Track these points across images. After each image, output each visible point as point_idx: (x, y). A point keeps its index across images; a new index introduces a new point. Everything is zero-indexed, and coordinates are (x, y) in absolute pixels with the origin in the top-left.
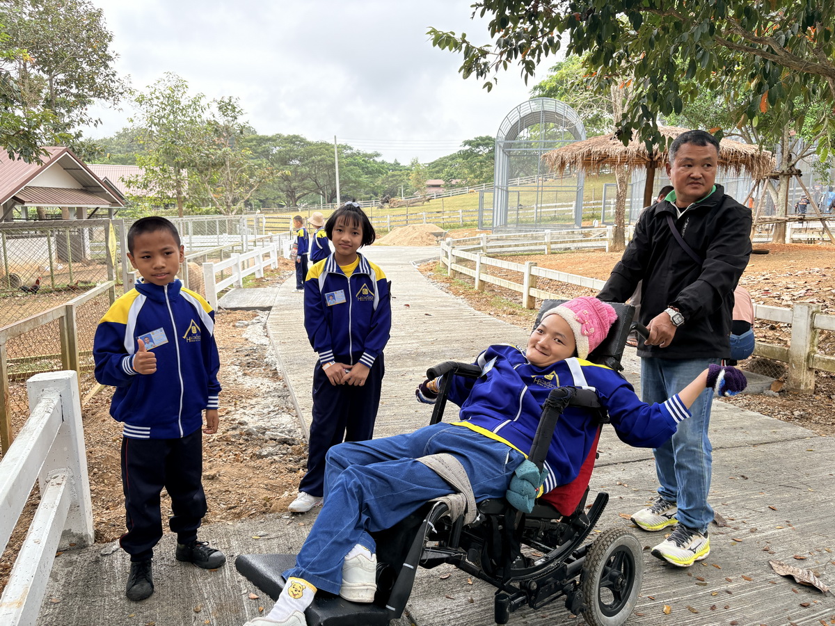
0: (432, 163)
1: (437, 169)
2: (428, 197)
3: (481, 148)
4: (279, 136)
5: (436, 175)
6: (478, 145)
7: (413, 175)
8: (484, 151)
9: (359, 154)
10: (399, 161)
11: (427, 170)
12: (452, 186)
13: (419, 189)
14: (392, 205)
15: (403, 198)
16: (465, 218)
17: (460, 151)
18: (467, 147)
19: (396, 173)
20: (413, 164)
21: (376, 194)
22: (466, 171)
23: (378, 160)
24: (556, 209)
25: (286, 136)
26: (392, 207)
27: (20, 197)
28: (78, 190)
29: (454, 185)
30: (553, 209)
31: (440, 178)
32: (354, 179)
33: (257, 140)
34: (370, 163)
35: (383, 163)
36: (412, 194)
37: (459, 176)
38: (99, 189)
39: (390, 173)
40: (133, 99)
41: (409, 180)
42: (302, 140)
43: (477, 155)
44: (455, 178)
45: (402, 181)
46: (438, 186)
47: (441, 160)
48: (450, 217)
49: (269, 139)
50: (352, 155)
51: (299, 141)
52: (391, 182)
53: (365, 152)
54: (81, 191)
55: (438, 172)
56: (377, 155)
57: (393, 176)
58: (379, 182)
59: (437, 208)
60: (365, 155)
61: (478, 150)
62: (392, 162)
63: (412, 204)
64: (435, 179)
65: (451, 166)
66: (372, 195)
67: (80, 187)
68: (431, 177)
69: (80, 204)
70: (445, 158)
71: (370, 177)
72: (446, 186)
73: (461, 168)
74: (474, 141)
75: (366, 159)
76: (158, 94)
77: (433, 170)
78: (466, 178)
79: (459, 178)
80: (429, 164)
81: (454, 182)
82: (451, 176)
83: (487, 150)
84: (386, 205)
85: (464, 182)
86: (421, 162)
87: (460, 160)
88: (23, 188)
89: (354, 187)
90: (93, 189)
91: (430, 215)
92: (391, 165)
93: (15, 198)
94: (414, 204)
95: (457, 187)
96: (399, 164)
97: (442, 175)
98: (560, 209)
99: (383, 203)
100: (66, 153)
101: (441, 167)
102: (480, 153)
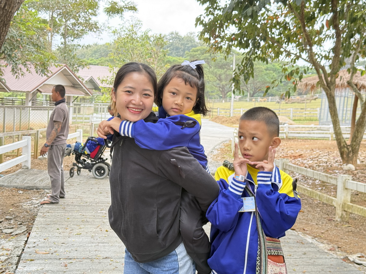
26: (286, 103)
27: (40, 90)
28: (70, 86)
38: (80, 86)
40: (111, 31)
54: (72, 86)
63: (303, 101)
67: (71, 85)
69: (69, 94)
76: (124, 29)
84: (282, 101)
88: (42, 85)
90: (77, 86)
93: (38, 90)
99: (280, 99)
100: (65, 67)
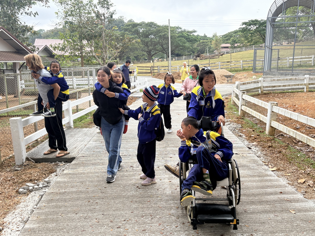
0: (224, 35)
1: (227, 38)
2: (222, 53)
3: (252, 26)
4: (143, 23)
5: (226, 42)
6: (250, 25)
7: (213, 42)
8: (253, 28)
9: (185, 31)
10: (206, 35)
11: (221, 39)
12: (235, 47)
13: (217, 49)
14: (201, 58)
15: (208, 54)
16: (244, 65)
17: (240, 28)
18: (244, 26)
19: (204, 41)
20: (214, 36)
21: (194, 52)
22: (243, 39)
23: (195, 34)
24: (301, 60)
25: (147, 22)
26: (201, 59)
28: (13, 52)
29: (236, 47)
30: (300, 60)
31: (228, 43)
32: (181, 45)
33: (132, 25)
34: (190, 36)
35: (198, 36)
36: (213, 52)
37: (239, 42)
38: (25, 51)
39: (201, 41)
41: (212, 44)
42: (155, 25)
43: (249, 30)
44: (236, 43)
45: (207, 45)
46: (227, 47)
47: (229, 33)
48: (235, 65)
49: (138, 25)
50: (182, 32)
51: (154, 25)
52: (202, 45)
53: (188, 30)
55: (227, 40)
56: (195, 32)
57: (203, 42)
58: (195, 45)
59: (227, 59)
60: (188, 32)
61: (250, 27)
62: (203, 35)
63: (213, 58)
64: (226, 43)
65: (234, 36)
66: (191, 52)
68: (224, 43)
70: (231, 32)
71: (191, 44)
72: (231, 47)
73: (240, 37)
74: (248, 23)
75: (189, 34)
77: (225, 39)
78: (243, 43)
79: (239, 43)
80: (223, 36)
81: (236, 45)
82: (235, 42)
83: (255, 27)
84: (198, 58)
85: (242, 45)
86: (218, 35)
87: (240, 33)
89: (181, 49)
90: (22, 52)
91: (223, 64)
92: (202, 37)
94: (214, 57)
95: (238, 48)
96: (206, 36)
97: (229, 41)
98: (303, 60)
99: (196, 57)
100: (2, 30)
101: (229, 37)
102: (251, 29)
